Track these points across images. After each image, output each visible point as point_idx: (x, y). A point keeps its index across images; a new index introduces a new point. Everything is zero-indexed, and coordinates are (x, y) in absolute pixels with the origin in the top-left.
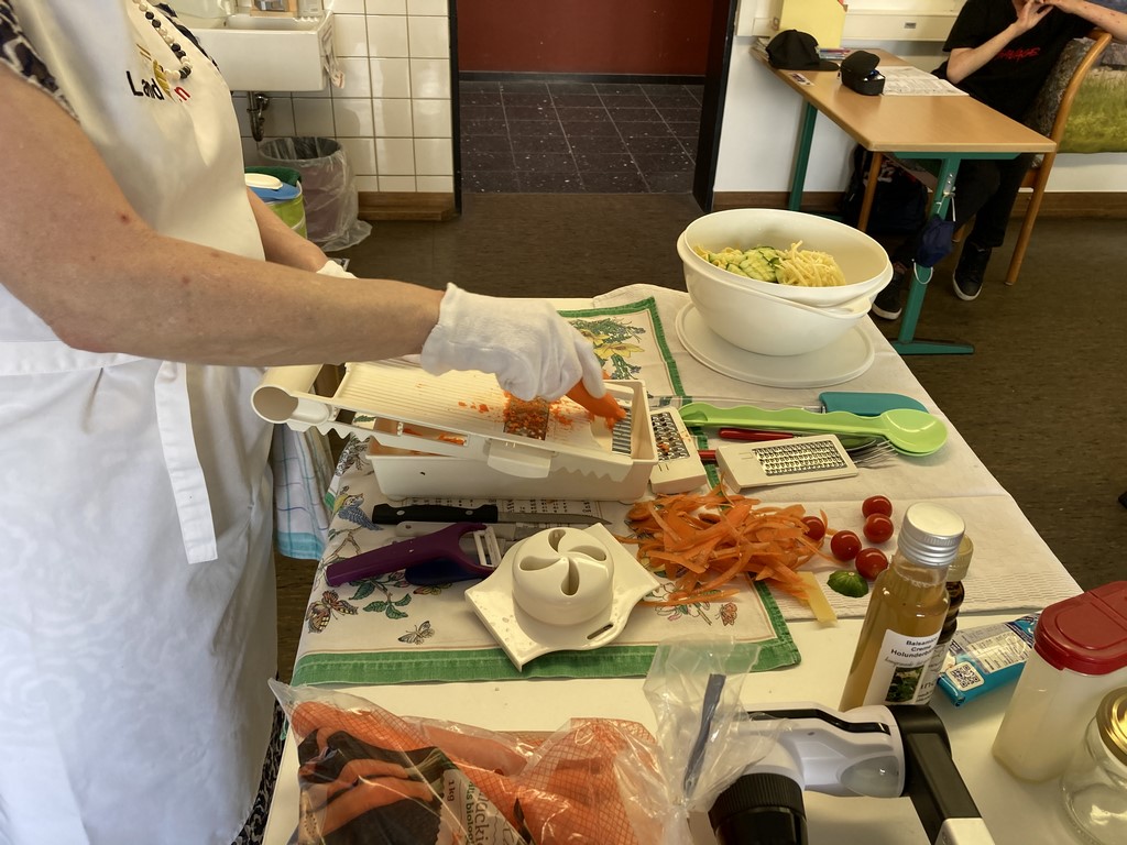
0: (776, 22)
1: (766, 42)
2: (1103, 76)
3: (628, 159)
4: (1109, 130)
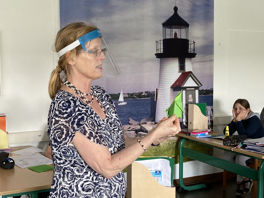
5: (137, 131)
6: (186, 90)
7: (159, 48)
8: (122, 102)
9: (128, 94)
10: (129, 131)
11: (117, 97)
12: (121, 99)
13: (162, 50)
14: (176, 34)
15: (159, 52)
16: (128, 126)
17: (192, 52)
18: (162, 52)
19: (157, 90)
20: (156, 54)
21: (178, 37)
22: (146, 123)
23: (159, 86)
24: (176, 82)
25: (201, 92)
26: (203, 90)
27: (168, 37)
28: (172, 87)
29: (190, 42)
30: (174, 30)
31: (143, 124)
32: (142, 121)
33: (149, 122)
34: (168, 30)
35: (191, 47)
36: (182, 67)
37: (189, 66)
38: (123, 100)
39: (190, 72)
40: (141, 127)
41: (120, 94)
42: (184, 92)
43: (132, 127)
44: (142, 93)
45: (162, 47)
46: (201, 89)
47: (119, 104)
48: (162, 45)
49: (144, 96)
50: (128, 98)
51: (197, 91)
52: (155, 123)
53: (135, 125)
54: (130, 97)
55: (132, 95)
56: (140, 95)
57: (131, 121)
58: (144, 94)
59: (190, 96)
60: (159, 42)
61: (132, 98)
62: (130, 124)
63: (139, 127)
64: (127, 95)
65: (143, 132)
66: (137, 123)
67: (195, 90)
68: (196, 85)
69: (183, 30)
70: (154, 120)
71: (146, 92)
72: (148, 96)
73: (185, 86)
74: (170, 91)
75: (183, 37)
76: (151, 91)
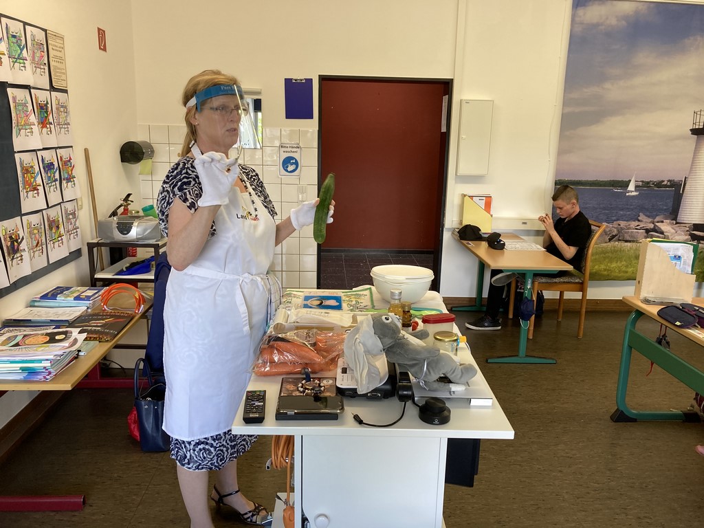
0: (461, 222)
1: (458, 230)
2: (621, 246)
4: (630, 270)
5: (648, 231)
7: (698, 121)
8: (632, 192)
9: (642, 181)
10: (636, 229)
11: (626, 184)
12: (631, 187)
13: (702, 124)
15: (697, 127)
16: (637, 223)
18: (702, 127)
19: (686, 178)
20: (691, 130)
22: (662, 222)
23: (690, 173)
31: (658, 222)
32: (658, 219)
33: (668, 221)
38: (633, 190)
40: (655, 226)
41: (630, 181)
43: (642, 225)
44: (663, 181)
45: (702, 120)
47: (627, 194)
48: (702, 117)
49: (666, 186)
50: (641, 187)
52: (677, 223)
53: (646, 222)
54: (644, 186)
55: (648, 183)
56: (659, 184)
57: (642, 217)
58: (665, 183)
60: (699, 113)
61: (648, 187)
62: (639, 221)
63: (651, 226)
64: (641, 183)
65: (657, 232)
66: (651, 220)
70: (675, 219)
71: (668, 181)
72: (671, 186)
76: (676, 179)
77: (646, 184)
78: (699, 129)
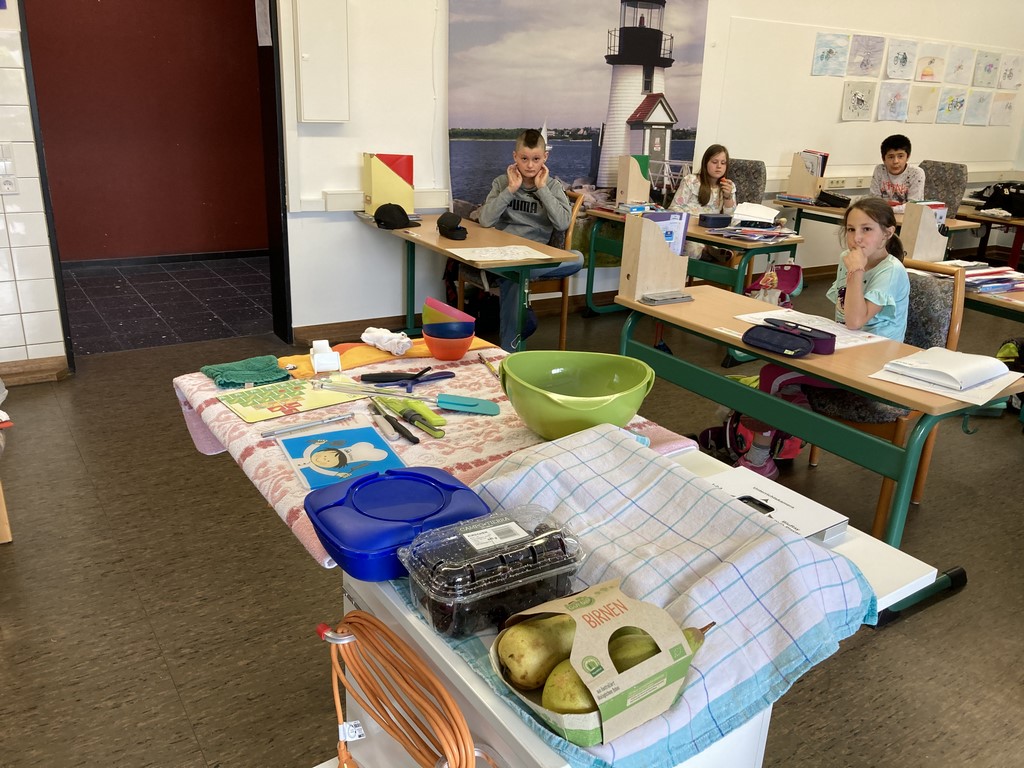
3: (211, 316)
6: (651, 129)
7: (613, 45)
9: (555, 130)
13: (617, 49)
14: (642, 19)
15: (612, 53)
17: (667, 56)
18: (617, 53)
19: (603, 125)
20: (607, 57)
21: (647, 25)
22: (581, 187)
23: (608, 117)
24: (636, 112)
25: (676, 135)
26: (678, 130)
27: (628, 24)
28: (628, 122)
29: (664, 37)
30: (641, 11)
31: (576, 188)
32: (576, 183)
33: (587, 186)
34: (630, 10)
35: (666, 45)
36: (648, 85)
37: (659, 84)
39: (661, 95)
42: (648, 131)
44: (579, 130)
45: (617, 44)
46: (675, 127)
48: (617, 39)
49: (582, 136)
50: (555, 138)
51: (669, 132)
52: (597, 188)
54: (559, 135)
55: (562, 132)
56: (574, 134)
58: (581, 132)
59: (657, 140)
60: (613, 33)
61: (563, 138)
64: (554, 132)
66: (568, 185)
67: (665, 129)
68: (669, 121)
69: (655, 12)
70: (594, 182)
71: (585, 129)
72: (588, 136)
73: (650, 120)
74: (624, 129)
75: (655, 26)
76: (593, 127)
77: (560, 134)
78: (614, 55)
